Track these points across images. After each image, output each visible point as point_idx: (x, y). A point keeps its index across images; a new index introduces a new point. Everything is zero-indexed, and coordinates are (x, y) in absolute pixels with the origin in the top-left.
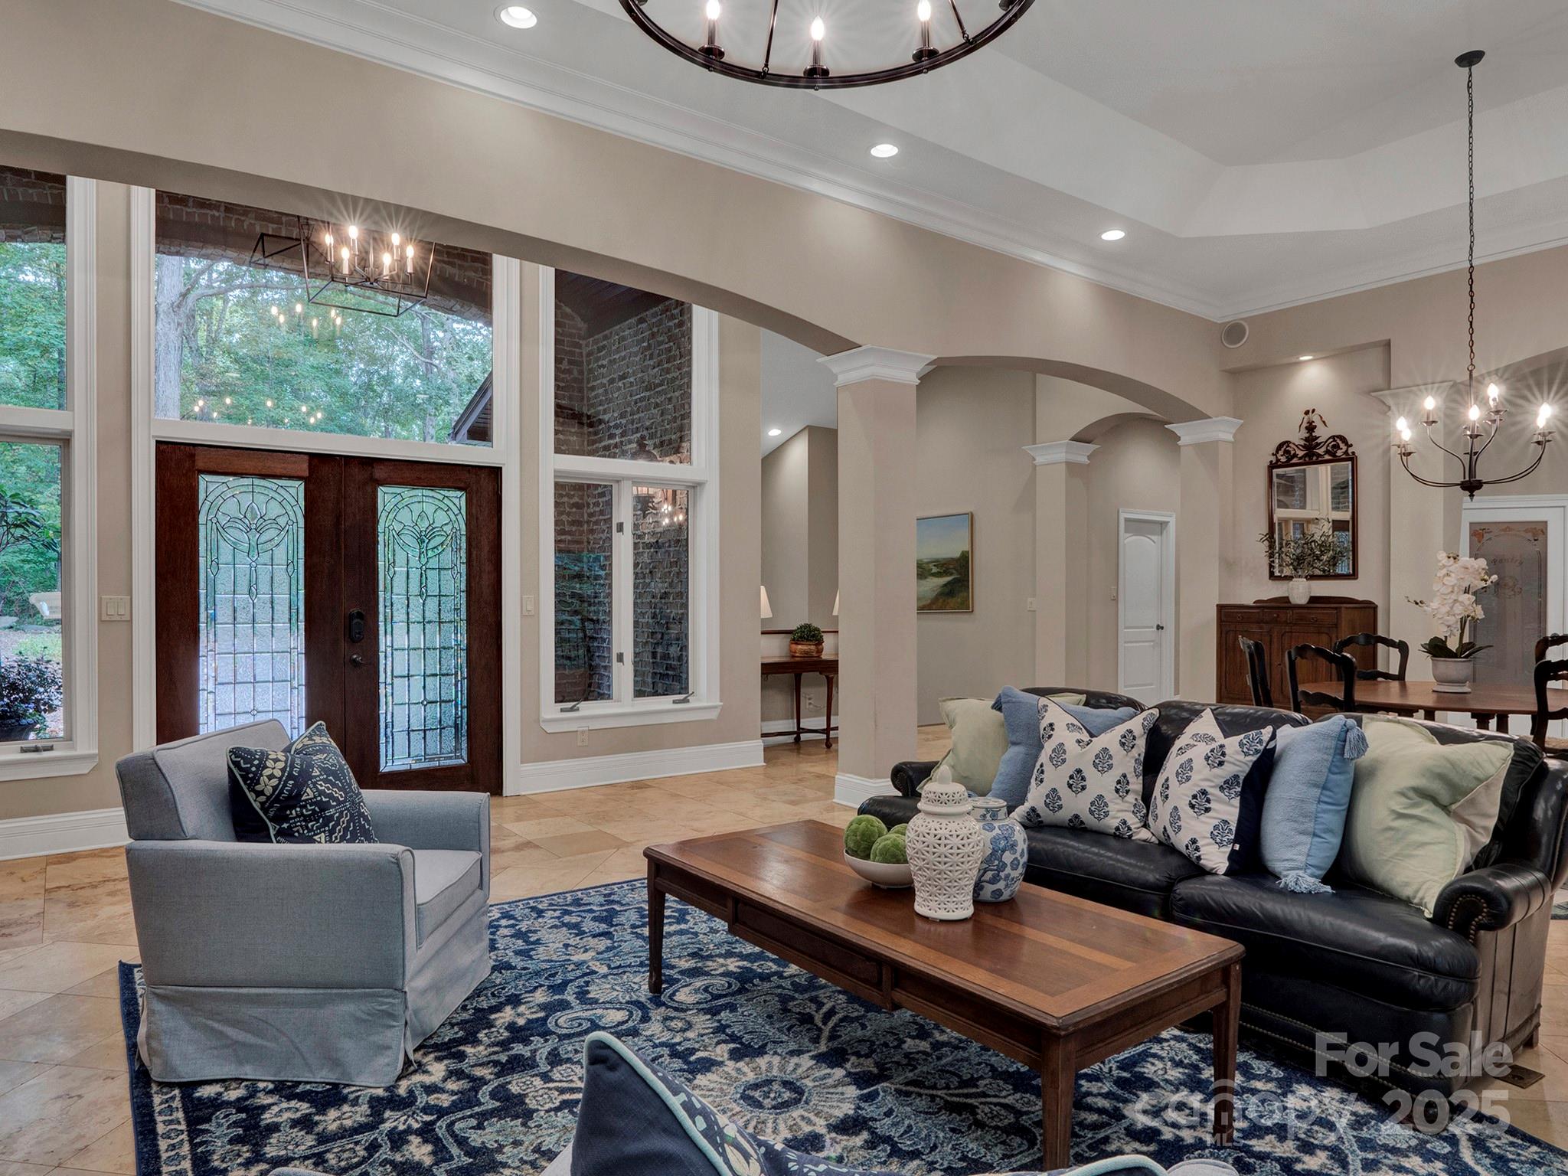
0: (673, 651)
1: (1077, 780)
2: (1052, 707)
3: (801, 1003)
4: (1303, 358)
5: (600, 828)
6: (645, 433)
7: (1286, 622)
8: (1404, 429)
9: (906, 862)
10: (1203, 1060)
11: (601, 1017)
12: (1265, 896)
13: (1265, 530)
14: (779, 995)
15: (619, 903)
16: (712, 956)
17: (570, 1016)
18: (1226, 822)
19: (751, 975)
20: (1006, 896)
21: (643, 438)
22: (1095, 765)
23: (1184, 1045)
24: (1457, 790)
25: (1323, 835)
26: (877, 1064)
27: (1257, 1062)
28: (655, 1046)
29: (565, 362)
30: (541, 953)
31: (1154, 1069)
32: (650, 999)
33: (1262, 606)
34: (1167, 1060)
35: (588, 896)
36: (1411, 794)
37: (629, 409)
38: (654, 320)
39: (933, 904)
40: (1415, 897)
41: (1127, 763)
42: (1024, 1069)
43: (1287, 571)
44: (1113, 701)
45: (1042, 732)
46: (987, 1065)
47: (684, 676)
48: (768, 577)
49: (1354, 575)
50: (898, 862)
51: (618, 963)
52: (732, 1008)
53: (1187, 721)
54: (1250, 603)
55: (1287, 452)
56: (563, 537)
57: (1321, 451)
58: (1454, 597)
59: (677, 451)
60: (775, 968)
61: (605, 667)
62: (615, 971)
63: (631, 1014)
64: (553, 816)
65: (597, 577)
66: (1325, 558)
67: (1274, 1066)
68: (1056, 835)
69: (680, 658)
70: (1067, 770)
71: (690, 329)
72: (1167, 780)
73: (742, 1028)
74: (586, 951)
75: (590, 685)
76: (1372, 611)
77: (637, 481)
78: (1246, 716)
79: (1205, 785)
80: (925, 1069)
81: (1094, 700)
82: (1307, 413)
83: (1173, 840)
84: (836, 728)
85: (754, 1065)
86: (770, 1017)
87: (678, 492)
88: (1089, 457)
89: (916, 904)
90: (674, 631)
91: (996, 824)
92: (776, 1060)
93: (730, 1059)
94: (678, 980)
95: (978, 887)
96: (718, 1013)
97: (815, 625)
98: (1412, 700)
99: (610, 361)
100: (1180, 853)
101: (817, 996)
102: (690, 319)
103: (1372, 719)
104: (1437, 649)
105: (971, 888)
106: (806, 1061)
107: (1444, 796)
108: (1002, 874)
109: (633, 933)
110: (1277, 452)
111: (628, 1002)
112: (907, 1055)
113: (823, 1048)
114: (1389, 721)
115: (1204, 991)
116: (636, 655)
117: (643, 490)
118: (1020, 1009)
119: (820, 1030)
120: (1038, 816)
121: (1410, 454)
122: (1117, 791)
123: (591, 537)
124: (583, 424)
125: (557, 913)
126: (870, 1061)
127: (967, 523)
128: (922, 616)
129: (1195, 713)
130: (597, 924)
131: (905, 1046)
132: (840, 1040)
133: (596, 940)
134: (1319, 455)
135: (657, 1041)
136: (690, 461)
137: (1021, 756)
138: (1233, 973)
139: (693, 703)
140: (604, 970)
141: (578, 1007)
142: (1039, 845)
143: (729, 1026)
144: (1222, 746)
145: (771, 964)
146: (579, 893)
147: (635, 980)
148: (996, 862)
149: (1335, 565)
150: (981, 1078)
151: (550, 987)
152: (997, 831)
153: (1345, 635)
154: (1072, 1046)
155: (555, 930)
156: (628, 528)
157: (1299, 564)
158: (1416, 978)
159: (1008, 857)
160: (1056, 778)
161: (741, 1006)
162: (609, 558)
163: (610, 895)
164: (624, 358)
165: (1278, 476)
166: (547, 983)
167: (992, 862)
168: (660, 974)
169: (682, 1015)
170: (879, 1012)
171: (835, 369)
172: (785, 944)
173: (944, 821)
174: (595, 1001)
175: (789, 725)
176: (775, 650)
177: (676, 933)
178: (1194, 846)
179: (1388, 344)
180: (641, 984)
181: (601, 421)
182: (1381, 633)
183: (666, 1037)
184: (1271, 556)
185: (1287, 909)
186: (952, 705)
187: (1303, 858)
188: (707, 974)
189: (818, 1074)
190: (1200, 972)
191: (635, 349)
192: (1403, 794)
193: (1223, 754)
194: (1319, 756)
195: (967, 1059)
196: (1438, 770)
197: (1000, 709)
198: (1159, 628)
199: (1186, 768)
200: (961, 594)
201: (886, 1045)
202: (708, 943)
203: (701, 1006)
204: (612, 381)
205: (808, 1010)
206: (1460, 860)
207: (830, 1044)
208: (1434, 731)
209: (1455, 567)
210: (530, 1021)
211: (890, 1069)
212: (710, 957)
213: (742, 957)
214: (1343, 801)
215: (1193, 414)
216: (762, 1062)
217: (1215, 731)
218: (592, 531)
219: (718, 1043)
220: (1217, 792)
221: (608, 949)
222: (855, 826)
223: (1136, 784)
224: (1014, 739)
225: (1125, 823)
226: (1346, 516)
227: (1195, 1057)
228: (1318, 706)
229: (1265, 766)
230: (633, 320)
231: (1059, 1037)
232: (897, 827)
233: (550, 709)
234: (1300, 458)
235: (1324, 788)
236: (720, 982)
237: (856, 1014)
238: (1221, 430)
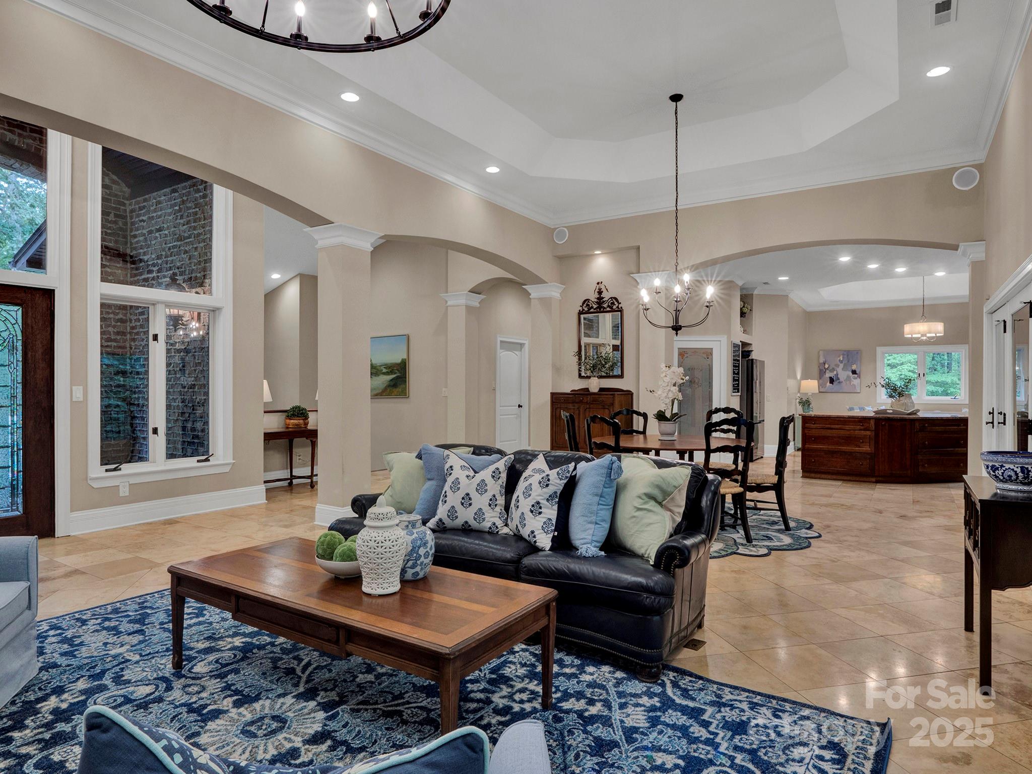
0: (199, 425)
1: (467, 500)
2: (452, 456)
3: (287, 661)
4: (596, 252)
5: (138, 555)
6: (177, 271)
7: (587, 403)
8: (645, 296)
9: (356, 560)
10: (538, 660)
11: (132, 693)
12: (570, 560)
13: (576, 349)
14: (271, 658)
15: (151, 608)
16: (223, 638)
17: (106, 696)
18: (550, 519)
19: (251, 647)
20: (421, 575)
21: (175, 274)
22: (477, 490)
23: (527, 653)
24: (666, 494)
25: (601, 523)
26: (338, 695)
27: (567, 657)
28: (176, 707)
29: (112, 215)
30: (84, 652)
31: (510, 670)
32: (173, 674)
33: (575, 393)
34: (517, 663)
35: (126, 605)
36: (644, 497)
37: (164, 253)
38: (184, 192)
39: (374, 586)
40: (645, 554)
41: (496, 488)
42: (433, 683)
43: (589, 373)
44: (489, 451)
45: (446, 471)
46: (410, 683)
47: (206, 443)
48: (269, 373)
49: (621, 376)
50: (352, 560)
51: (148, 652)
52: (236, 671)
53: (531, 461)
54: (568, 391)
55: (588, 305)
56: (109, 344)
57: (605, 306)
58: (668, 388)
59: (201, 285)
60: (269, 639)
61: (144, 438)
62: (146, 658)
63: (157, 687)
64: (98, 549)
65: (138, 373)
66: (607, 366)
67: (575, 658)
68: (454, 534)
69: (203, 431)
70: (461, 494)
71: (211, 200)
72: (518, 497)
73: (243, 684)
74: (122, 646)
75: (132, 452)
76: (630, 396)
77: (168, 305)
78: (562, 457)
79: (539, 499)
80: (370, 692)
81: (478, 451)
82: (598, 283)
83: (521, 532)
84: (316, 475)
85: (251, 709)
86: (264, 674)
87: (202, 314)
88: (479, 303)
89: (363, 586)
90: (199, 412)
91: (415, 531)
92: (268, 703)
93: (233, 707)
94: (195, 658)
95: (403, 571)
96: (226, 676)
97: (303, 406)
98: (649, 446)
99: (149, 218)
100: (525, 540)
101: (298, 655)
102: (212, 193)
103: (626, 456)
104: (661, 416)
105: (399, 572)
106: (289, 700)
107: (660, 497)
108: (419, 562)
109: (161, 628)
110: (583, 305)
111: (155, 679)
112: (359, 685)
113: (301, 689)
114: (634, 457)
115: (536, 620)
116: (169, 429)
117: (175, 312)
118: (426, 645)
119: (300, 677)
120: (444, 523)
121: (648, 309)
122: (490, 505)
123: (132, 344)
124: (127, 262)
125: (99, 621)
126: (334, 693)
127: (406, 342)
128: (373, 400)
129: (534, 456)
130: (132, 625)
131: (358, 680)
132: (313, 682)
133: (131, 637)
134: (604, 308)
135: (178, 704)
136: (211, 293)
137: (434, 487)
138: (552, 607)
139: (213, 461)
140: (137, 657)
141: (115, 688)
142: (443, 542)
143: (234, 684)
144: (548, 475)
145: (266, 637)
146: (118, 604)
147: (162, 662)
148: (415, 555)
149: (612, 370)
150: (407, 692)
151: (90, 677)
152: (415, 535)
153: (617, 409)
154: (458, 664)
155: (96, 634)
156: (162, 338)
157: (594, 370)
158: (645, 599)
159: (422, 551)
160: (454, 499)
161: (243, 669)
162: (147, 359)
163: (143, 603)
164: (160, 217)
165: (585, 319)
166: (88, 673)
167: (412, 555)
168: (180, 655)
169: (198, 682)
170: (341, 660)
171: (316, 237)
172: (273, 623)
173: (381, 532)
174: (128, 682)
175: (285, 474)
176: (275, 423)
177: (195, 624)
178: (533, 535)
179: (638, 248)
180: (166, 665)
181: (141, 261)
182: (635, 408)
183: (185, 699)
184: (580, 364)
185: (581, 567)
186: (391, 457)
187: (590, 537)
188: (218, 650)
189: (297, 707)
190: (532, 609)
191: (169, 211)
192: (640, 497)
193: (549, 480)
194: (599, 478)
195: (398, 682)
196: (657, 483)
197: (421, 458)
198: (520, 406)
199: (529, 488)
200: (402, 386)
201: (345, 681)
202: (220, 629)
203: (213, 674)
204: (150, 232)
205: (292, 665)
206: (667, 531)
207: (306, 686)
208: (655, 462)
209: (669, 372)
210: (71, 704)
211: (347, 696)
212: (221, 638)
213: (245, 635)
214: (611, 503)
215: (538, 281)
216: (257, 706)
217: (545, 467)
218: (134, 340)
219: (225, 697)
220: (545, 502)
221: (140, 642)
222: (322, 539)
223: (501, 501)
224: (429, 477)
225: (494, 524)
226: (618, 342)
227: (533, 660)
228: (600, 449)
229: (571, 485)
230: (168, 190)
231: (450, 659)
232: (351, 538)
233: (96, 470)
234: (595, 309)
235: (601, 496)
236: (227, 655)
237: (325, 663)
238: (553, 291)
